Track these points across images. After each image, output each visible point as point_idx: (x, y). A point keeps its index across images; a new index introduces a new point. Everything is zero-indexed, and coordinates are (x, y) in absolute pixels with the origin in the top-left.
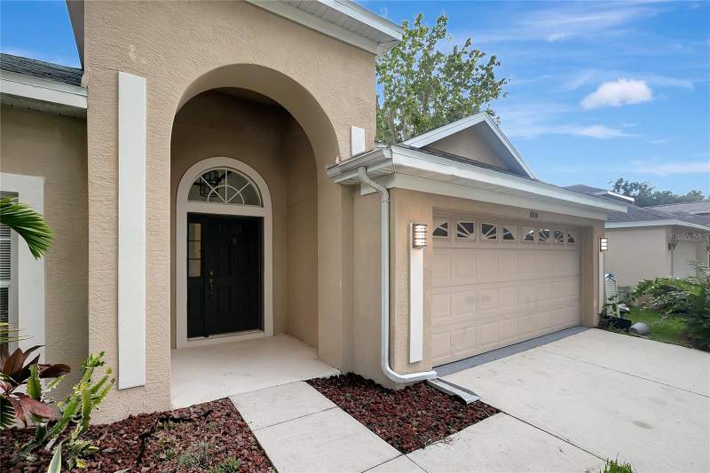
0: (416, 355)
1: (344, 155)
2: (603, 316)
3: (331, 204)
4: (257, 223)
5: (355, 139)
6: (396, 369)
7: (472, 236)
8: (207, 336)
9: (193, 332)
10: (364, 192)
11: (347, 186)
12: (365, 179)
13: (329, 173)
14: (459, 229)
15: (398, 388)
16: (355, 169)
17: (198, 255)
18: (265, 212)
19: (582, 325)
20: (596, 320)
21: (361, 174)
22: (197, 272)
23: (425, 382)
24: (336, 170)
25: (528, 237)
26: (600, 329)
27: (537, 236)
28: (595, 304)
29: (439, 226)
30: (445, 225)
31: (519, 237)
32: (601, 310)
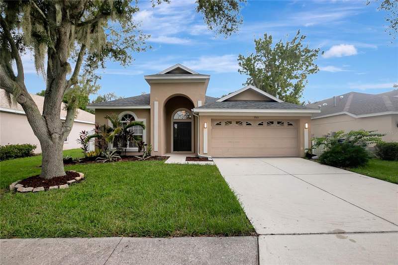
2: (307, 153)
5: (198, 104)
6: (200, 153)
14: (226, 123)
18: (192, 121)
22: (176, 136)
25: (260, 124)
26: (304, 158)
27: (265, 124)
28: (302, 148)
29: (218, 122)
30: (221, 122)
31: (255, 124)
32: (306, 151)
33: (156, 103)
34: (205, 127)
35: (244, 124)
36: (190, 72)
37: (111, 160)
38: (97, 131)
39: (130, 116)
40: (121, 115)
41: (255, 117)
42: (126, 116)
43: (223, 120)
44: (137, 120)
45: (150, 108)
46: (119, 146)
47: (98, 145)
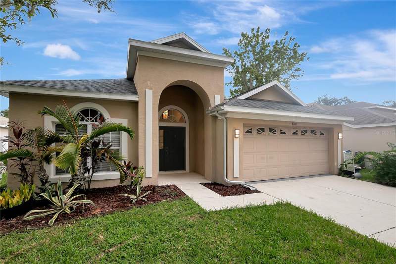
0: (236, 174)
1: (212, 105)
2: (341, 169)
3: (209, 122)
4: (184, 129)
5: (216, 100)
6: (229, 178)
7: (264, 133)
8: (165, 171)
9: (161, 169)
10: (219, 118)
11: (214, 116)
12: (217, 115)
13: (207, 112)
14: (258, 130)
15: (229, 185)
16: (214, 112)
17: (163, 141)
18: (186, 125)
19: (330, 173)
20: (336, 171)
21: (216, 113)
23: (240, 185)
24: (209, 112)
25: (294, 133)
26: (338, 175)
27: (300, 133)
28: (335, 164)
29: (248, 129)
30: (251, 129)
31: (289, 133)
32: (339, 167)
33: (149, 93)
34: (237, 136)
35: (278, 132)
36: (199, 48)
38: (16, 141)
39: (94, 113)
40: (77, 109)
42: (85, 112)
46: (78, 173)
47: (20, 172)
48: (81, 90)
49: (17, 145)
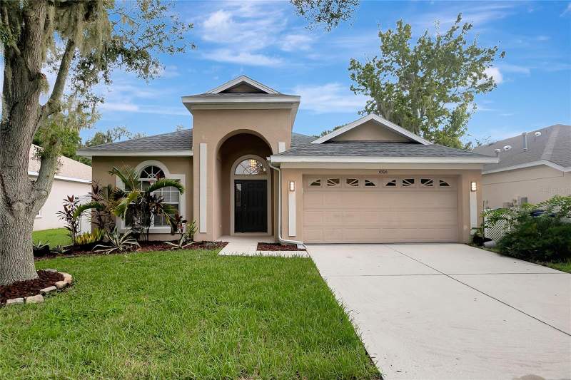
0: (292, 232)
2: (474, 236)
4: (265, 182)
5: (279, 148)
6: (283, 236)
7: (338, 185)
14: (329, 182)
18: (267, 178)
22: (239, 205)
25: (389, 184)
26: (470, 245)
27: (399, 183)
28: (465, 227)
29: (315, 181)
30: (319, 181)
31: (380, 184)
32: (473, 232)
33: (204, 147)
34: (292, 189)
35: (362, 183)
36: (264, 89)
37: (121, 249)
38: (95, 196)
39: (156, 169)
40: (139, 169)
41: (381, 171)
42: (149, 169)
43: (324, 176)
44: (169, 176)
45: (192, 155)
46: (136, 223)
47: (97, 221)
48: (144, 149)
49: (95, 199)
